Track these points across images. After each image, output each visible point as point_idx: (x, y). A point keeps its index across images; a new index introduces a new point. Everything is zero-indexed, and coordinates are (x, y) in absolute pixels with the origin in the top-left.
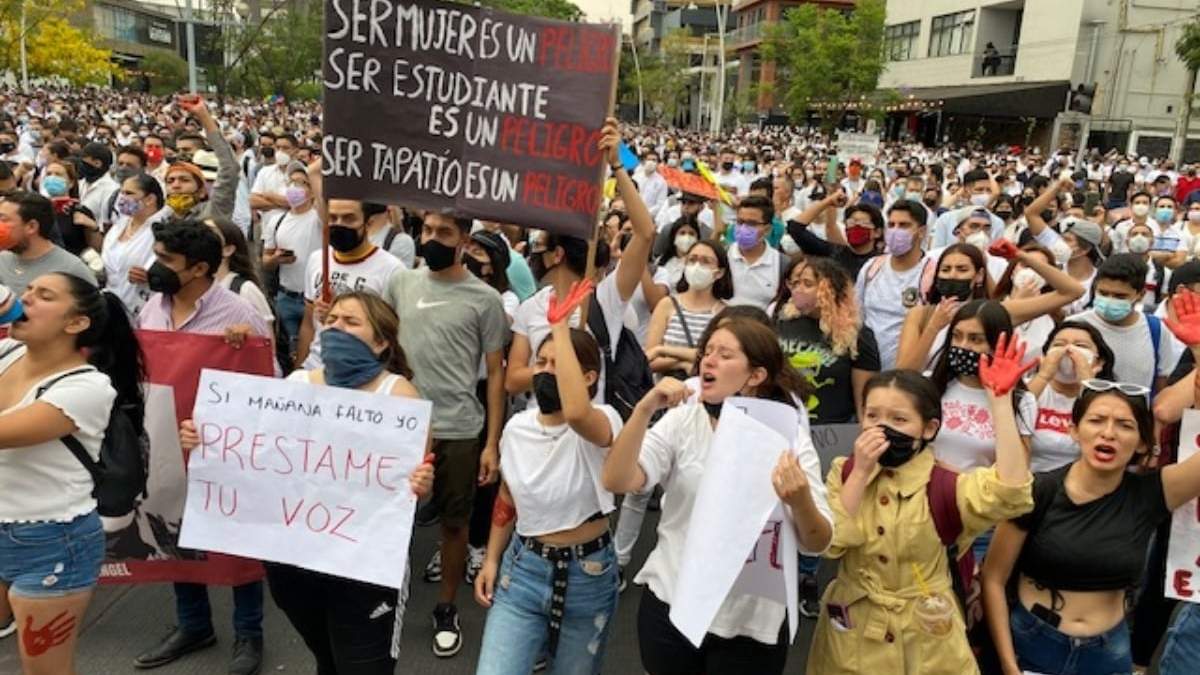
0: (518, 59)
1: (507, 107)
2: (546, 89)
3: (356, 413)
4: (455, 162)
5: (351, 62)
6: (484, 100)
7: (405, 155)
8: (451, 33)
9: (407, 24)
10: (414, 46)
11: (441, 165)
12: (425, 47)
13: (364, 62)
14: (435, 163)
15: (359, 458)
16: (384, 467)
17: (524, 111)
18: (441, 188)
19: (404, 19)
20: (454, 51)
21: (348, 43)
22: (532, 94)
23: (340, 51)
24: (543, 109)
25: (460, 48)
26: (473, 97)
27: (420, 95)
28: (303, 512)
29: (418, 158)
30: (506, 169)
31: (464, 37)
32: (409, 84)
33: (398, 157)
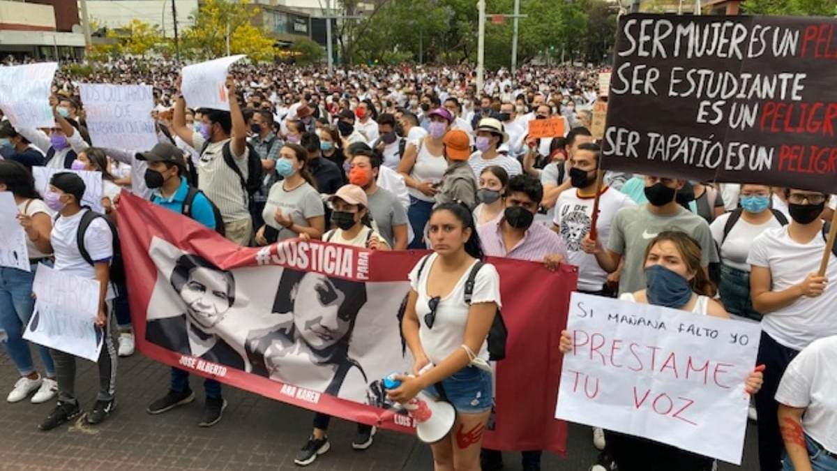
0: (782, 54)
1: (767, 95)
2: (803, 76)
3: (695, 330)
4: (718, 144)
5: (636, 72)
6: (747, 92)
7: (674, 141)
8: (723, 41)
9: (685, 39)
10: (689, 55)
11: (705, 146)
12: (699, 54)
13: (646, 72)
14: (700, 145)
15: (697, 364)
16: (720, 371)
17: (783, 97)
18: (704, 163)
19: (682, 35)
20: (724, 55)
21: (634, 59)
22: (790, 82)
23: (628, 64)
24: (798, 93)
25: (731, 52)
26: (738, 92)
27: (692, 94)
28: (650, 399)
29: (685, 141)
30: (763, 145)
31: (735, 42)
32: (684, 86)
33: (669, 143)
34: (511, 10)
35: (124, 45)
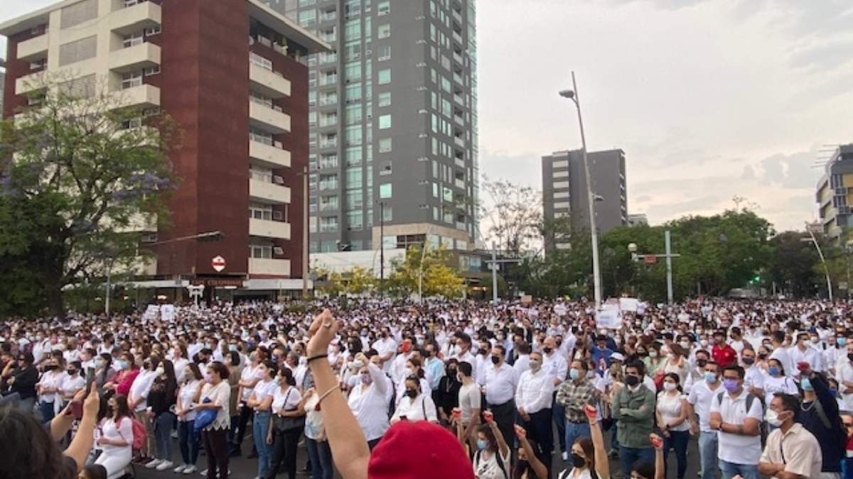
34: (662, 251)
35: (346, 285)
